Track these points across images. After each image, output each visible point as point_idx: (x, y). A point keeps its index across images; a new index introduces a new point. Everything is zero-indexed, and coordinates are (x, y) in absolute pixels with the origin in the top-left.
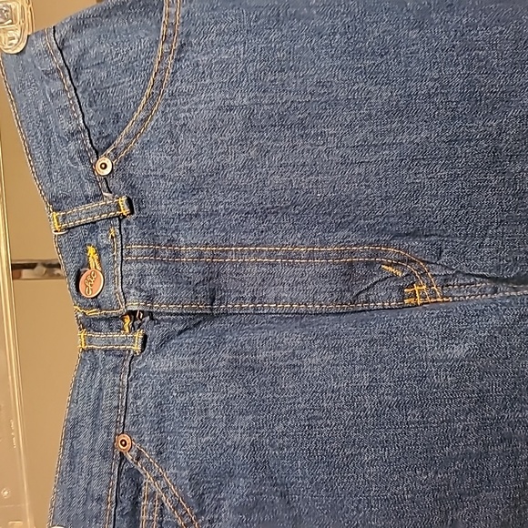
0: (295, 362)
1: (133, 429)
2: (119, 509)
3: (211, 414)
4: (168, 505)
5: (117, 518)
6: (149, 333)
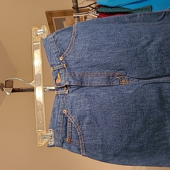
0: (98, 94)
1: (66, 108)
2: (63, 125)
3: (81, 104)
4: (73, 123)
5: (63, 127)
6: (69, 90)
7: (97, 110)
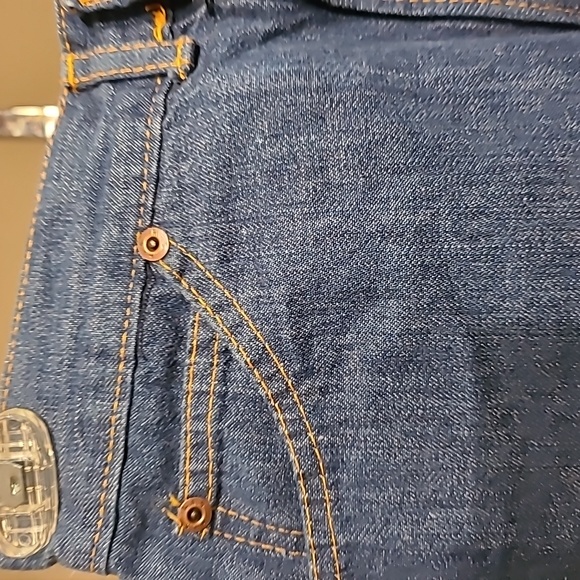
0: (495, 85)
1: (172, 217)
2: (140, 372)
3: (334, 175)
4: (242, 358)
5: (138, 388)
6: (202, 43)
7: (488, 235)
